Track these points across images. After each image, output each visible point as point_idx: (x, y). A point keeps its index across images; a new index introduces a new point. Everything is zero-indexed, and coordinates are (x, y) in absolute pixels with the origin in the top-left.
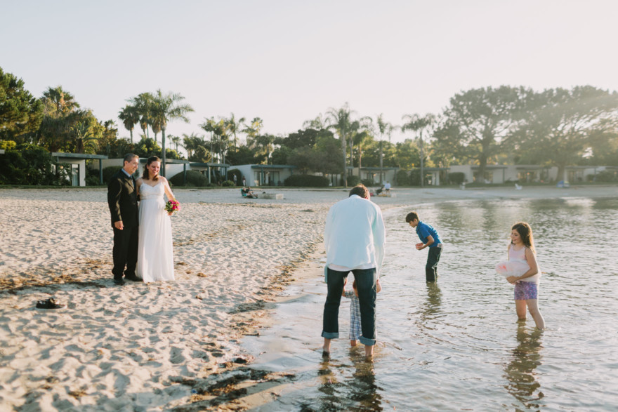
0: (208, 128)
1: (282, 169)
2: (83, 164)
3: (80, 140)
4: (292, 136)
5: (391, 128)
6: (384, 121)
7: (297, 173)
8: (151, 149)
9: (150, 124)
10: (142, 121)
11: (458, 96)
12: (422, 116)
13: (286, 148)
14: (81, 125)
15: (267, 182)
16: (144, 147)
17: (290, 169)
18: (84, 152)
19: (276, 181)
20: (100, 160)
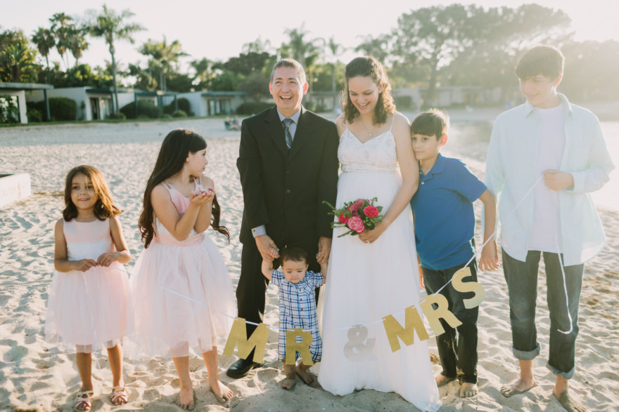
0: (146, 51)
1: (233, 96)
2: (22, 95)
3: (15, 67)
4: (233, 60)
5: (345, 50)
6: (336, 42)
7: (250, 100)
8: (86, 76)
9: (70, 48)
10: (59, 46)
11: (405, 16)
12: (375, 37)
13: (230, 73)
14: (14, 48)
15: (218, 111)
16: (78, 75)
17: (242, 97)
18: (19, 81)
19: (228, 109)
20: (45, 90)
